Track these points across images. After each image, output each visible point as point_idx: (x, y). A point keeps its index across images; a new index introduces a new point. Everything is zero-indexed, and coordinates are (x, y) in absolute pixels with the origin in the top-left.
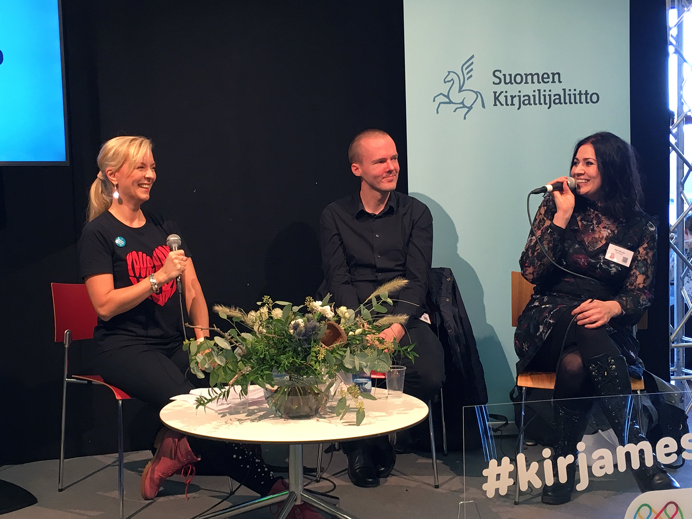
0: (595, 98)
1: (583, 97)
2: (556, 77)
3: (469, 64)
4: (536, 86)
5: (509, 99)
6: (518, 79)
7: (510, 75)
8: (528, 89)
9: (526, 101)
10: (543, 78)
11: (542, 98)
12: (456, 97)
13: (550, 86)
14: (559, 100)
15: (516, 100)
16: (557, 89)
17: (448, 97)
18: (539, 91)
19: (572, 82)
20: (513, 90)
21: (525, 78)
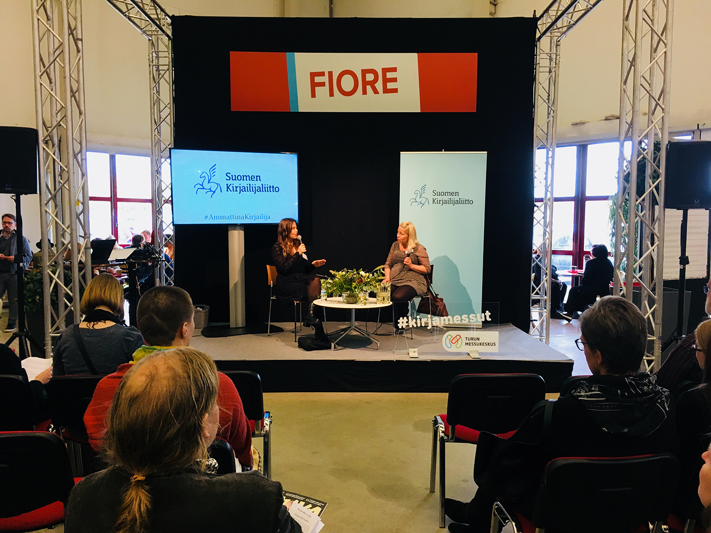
0: (471, 202)
1: (467, 202)
2: (457, 193)
3: (424, 187)
4: (449, 197)
5: (439, 201)
6: (442, 194)
7: (439, 192)
8: (446, 198)
9: (445, 202)
10: (452, 194)
11: (451, 201)
12: (418, 200)
13: (454, 197)
14: (458, 202)
15: (441, 202)
16: (457, 198)
17: (415, 200)
19: (463, 196)
20: (440, 198)
21: (445, 194)
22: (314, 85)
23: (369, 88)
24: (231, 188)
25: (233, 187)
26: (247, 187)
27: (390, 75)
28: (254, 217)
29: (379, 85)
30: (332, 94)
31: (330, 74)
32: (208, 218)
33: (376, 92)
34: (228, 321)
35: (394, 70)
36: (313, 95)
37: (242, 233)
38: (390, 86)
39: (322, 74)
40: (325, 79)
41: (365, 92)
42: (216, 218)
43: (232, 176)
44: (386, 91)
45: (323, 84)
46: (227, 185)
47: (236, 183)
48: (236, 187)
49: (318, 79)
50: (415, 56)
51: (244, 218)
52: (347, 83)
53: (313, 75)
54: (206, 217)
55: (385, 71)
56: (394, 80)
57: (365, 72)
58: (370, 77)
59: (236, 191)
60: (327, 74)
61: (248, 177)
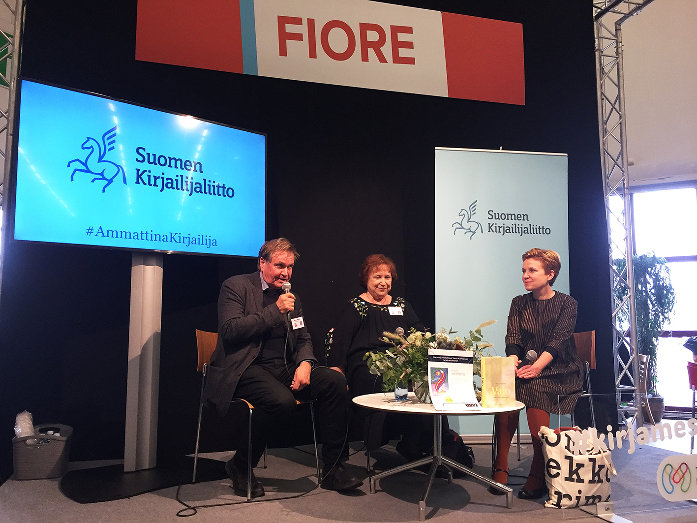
0: (548, 231)
1: (541, 230)
2: (525, 217)
3: (473, 205)
4: (514, 222)
5: (498, 228)
6: (503, 217)
7: (498, 214)
8: (509, 223)
9: (508, 230)
10: (518, 217)
11: (517, 229)
12: (466, 225)
13: (522, 222)
14: (527, 231)
15: (502, 229)
16: (526, 224)
17: (461, 225)
18: (515, 224)
19: (535, 220)
20: (500, 223)
21: (507, 216)
22: (284, 36)
23: (371, 52)
24: (145, 177)
25: (149, 176)
26: (177, 180)
27: (402, 37)
28: (186, 240)
29: (387, 50)
30: (313, 54)
31: (311, 22)
32: (95, 232)
33: (382, 59)
34: (122, 456)
35: (409, 30)
36: (283, 52)
37: (159, 270)
38: (403, 52)
39: (298, 21)
40: (303, 29)
41: (365, 58)
42: (111, 233)
43: (148, 154)
44: (397, 59)
45: (299, 37)
46: (138, 170)
47: (156, 170)
48: (156, 178)
49: (290, 28)
50: (437, 15)
51: (169, 239)
52: (338, 40)
53: (283, 21)
54: (90, 231)
55: (395, 30)
56: (409, 45)
57: (364, 27)
58: (373, 36)
59: (155, 185)
60: (305, 22)
61: (178, 162)
